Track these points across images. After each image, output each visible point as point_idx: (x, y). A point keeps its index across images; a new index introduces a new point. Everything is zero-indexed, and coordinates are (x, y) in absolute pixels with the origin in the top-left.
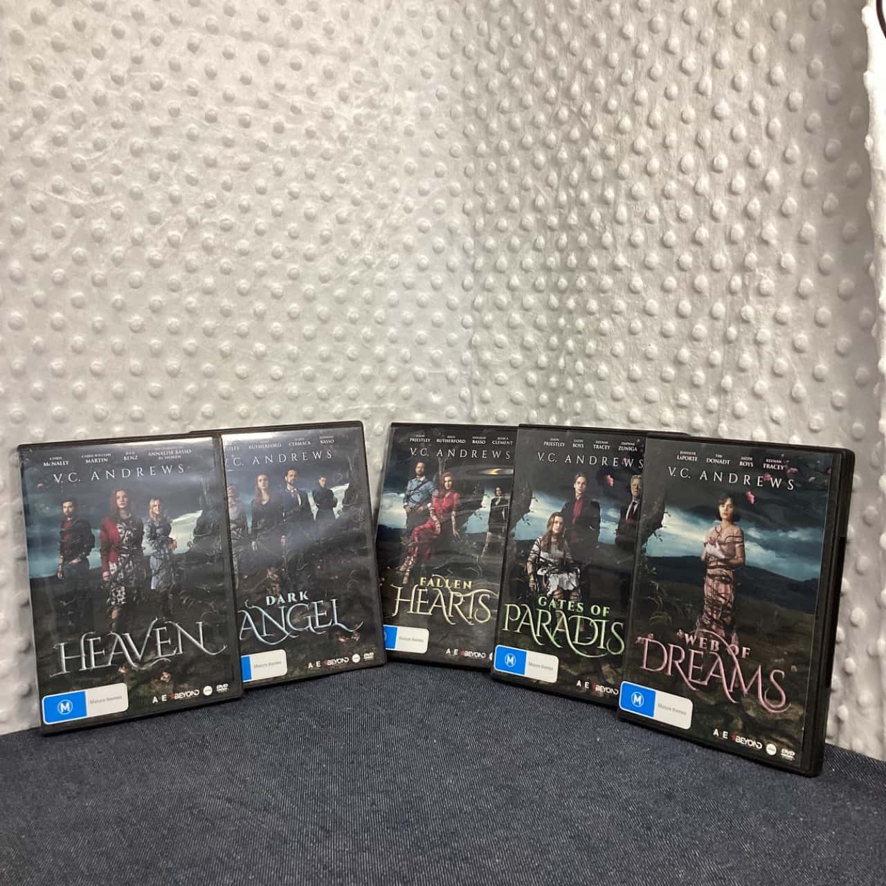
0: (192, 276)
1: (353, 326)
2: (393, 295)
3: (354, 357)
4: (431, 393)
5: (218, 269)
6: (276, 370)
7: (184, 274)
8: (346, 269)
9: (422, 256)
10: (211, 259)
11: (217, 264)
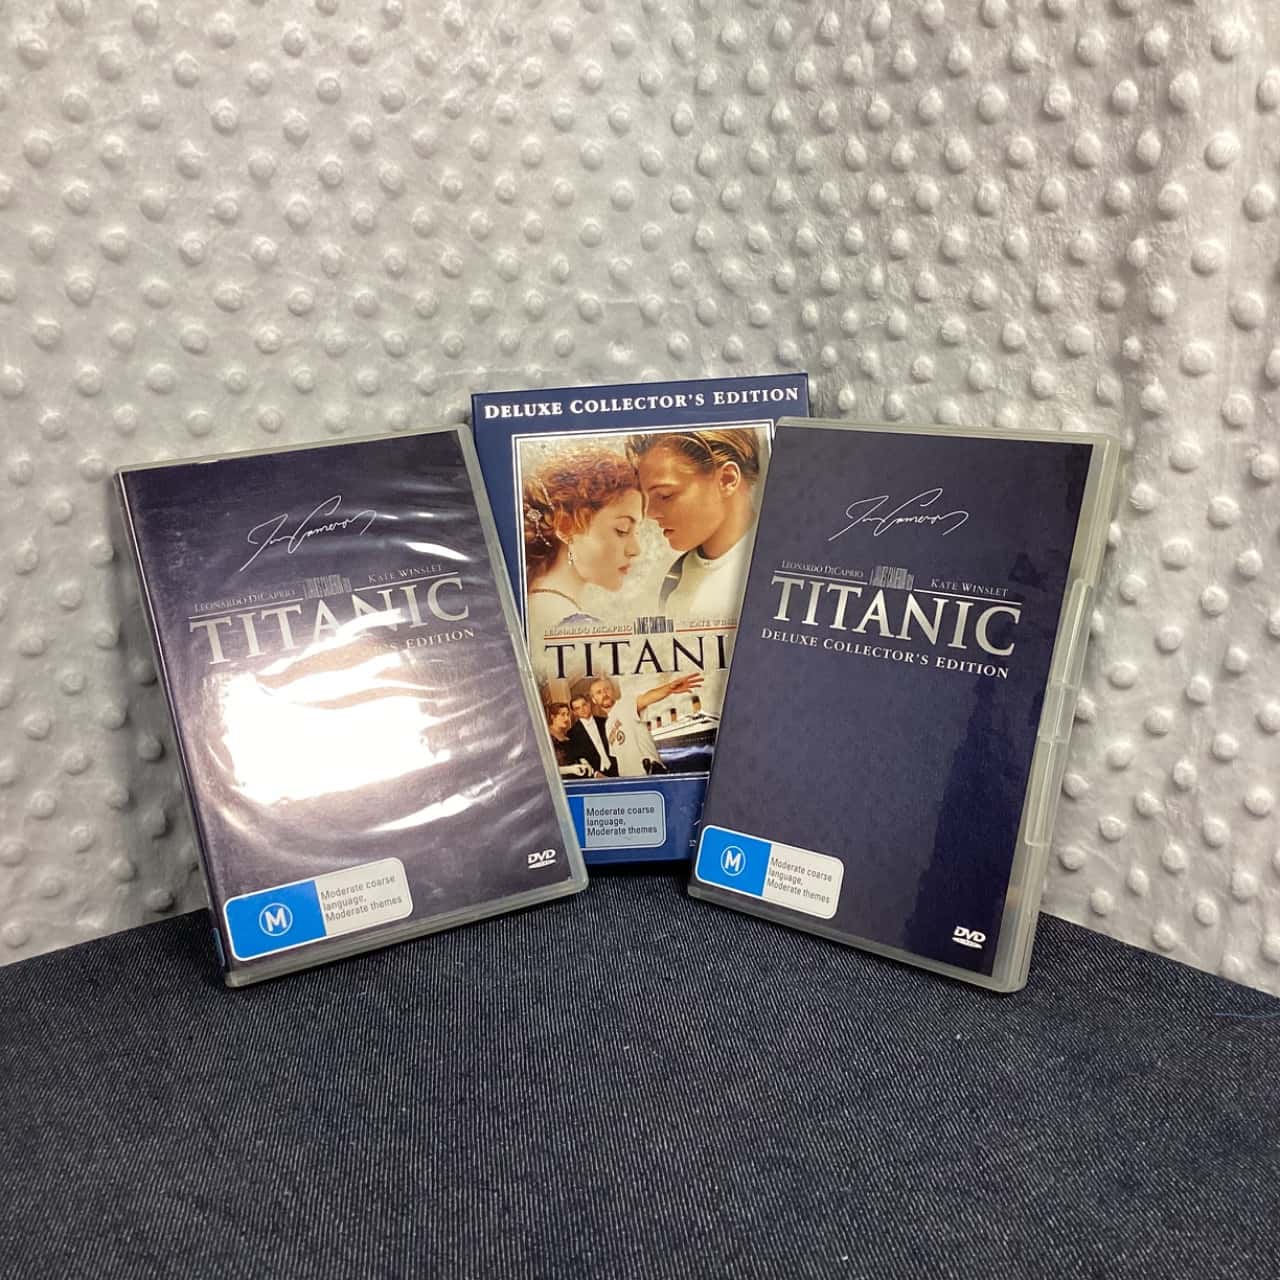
0: (112, 89)
1: (452, 207)
2: (532, 141)
3: (456, 271)
4: (612, 343)
5: (169, 76)
6: (299, 292)
7: (97, 84)
8: (434, 84)
9: (590, 62)
10: (152, 52)
11: (166, 66)
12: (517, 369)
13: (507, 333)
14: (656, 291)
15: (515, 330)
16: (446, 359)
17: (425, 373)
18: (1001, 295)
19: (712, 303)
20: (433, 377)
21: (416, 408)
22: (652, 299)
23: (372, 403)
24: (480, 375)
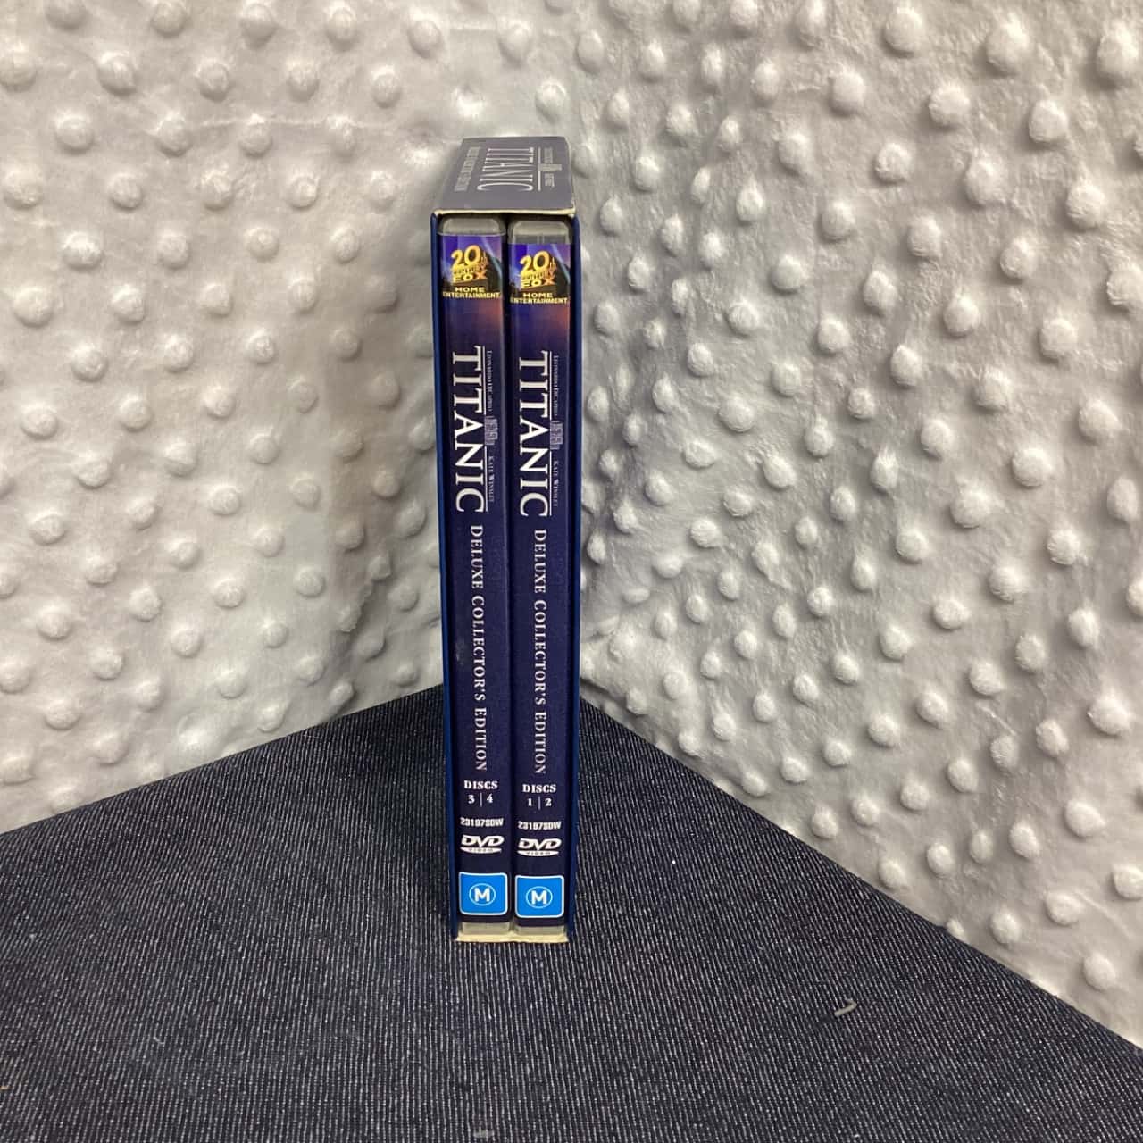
12: (315, 121)
13: (298, 65)
14: (521, 14)
15: (311, 63)
16: (204, 101)
17: (170, 120)
18: (1036, 52)
19: (597, 37)
20: (179, 128)
21: (155, 175)
22: (516, 27)
23: (81, 163)
24: (256, 126)
